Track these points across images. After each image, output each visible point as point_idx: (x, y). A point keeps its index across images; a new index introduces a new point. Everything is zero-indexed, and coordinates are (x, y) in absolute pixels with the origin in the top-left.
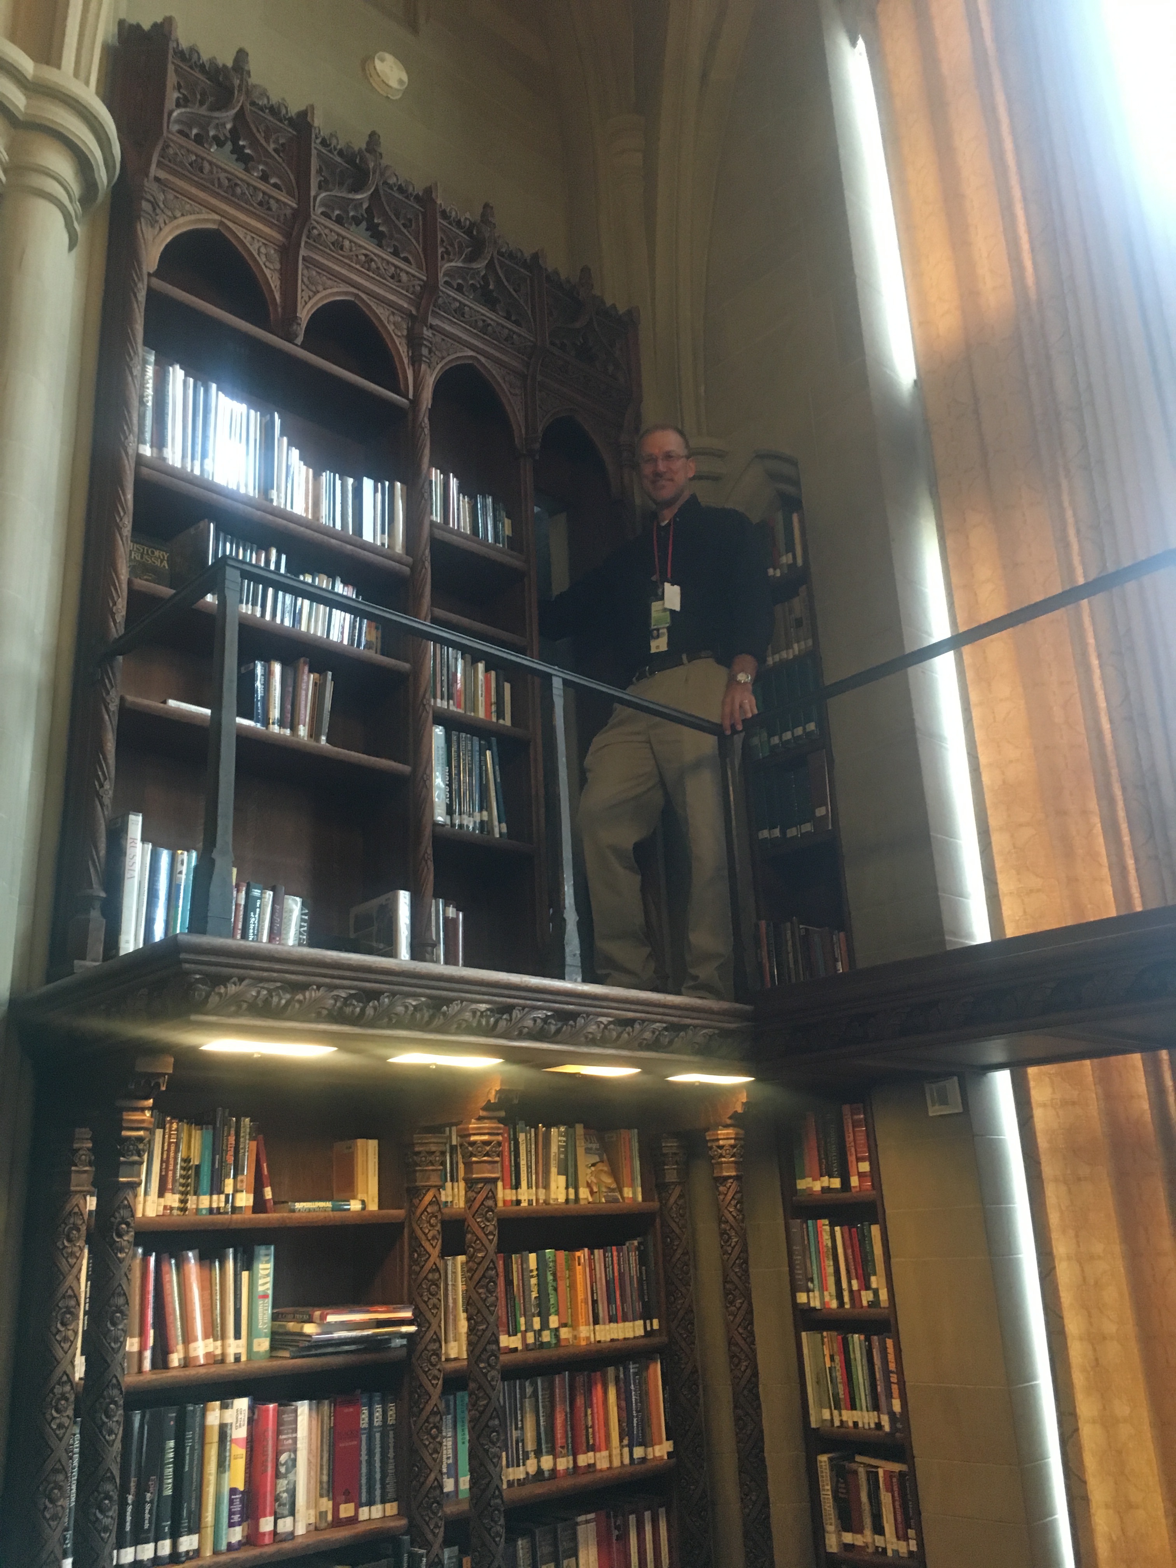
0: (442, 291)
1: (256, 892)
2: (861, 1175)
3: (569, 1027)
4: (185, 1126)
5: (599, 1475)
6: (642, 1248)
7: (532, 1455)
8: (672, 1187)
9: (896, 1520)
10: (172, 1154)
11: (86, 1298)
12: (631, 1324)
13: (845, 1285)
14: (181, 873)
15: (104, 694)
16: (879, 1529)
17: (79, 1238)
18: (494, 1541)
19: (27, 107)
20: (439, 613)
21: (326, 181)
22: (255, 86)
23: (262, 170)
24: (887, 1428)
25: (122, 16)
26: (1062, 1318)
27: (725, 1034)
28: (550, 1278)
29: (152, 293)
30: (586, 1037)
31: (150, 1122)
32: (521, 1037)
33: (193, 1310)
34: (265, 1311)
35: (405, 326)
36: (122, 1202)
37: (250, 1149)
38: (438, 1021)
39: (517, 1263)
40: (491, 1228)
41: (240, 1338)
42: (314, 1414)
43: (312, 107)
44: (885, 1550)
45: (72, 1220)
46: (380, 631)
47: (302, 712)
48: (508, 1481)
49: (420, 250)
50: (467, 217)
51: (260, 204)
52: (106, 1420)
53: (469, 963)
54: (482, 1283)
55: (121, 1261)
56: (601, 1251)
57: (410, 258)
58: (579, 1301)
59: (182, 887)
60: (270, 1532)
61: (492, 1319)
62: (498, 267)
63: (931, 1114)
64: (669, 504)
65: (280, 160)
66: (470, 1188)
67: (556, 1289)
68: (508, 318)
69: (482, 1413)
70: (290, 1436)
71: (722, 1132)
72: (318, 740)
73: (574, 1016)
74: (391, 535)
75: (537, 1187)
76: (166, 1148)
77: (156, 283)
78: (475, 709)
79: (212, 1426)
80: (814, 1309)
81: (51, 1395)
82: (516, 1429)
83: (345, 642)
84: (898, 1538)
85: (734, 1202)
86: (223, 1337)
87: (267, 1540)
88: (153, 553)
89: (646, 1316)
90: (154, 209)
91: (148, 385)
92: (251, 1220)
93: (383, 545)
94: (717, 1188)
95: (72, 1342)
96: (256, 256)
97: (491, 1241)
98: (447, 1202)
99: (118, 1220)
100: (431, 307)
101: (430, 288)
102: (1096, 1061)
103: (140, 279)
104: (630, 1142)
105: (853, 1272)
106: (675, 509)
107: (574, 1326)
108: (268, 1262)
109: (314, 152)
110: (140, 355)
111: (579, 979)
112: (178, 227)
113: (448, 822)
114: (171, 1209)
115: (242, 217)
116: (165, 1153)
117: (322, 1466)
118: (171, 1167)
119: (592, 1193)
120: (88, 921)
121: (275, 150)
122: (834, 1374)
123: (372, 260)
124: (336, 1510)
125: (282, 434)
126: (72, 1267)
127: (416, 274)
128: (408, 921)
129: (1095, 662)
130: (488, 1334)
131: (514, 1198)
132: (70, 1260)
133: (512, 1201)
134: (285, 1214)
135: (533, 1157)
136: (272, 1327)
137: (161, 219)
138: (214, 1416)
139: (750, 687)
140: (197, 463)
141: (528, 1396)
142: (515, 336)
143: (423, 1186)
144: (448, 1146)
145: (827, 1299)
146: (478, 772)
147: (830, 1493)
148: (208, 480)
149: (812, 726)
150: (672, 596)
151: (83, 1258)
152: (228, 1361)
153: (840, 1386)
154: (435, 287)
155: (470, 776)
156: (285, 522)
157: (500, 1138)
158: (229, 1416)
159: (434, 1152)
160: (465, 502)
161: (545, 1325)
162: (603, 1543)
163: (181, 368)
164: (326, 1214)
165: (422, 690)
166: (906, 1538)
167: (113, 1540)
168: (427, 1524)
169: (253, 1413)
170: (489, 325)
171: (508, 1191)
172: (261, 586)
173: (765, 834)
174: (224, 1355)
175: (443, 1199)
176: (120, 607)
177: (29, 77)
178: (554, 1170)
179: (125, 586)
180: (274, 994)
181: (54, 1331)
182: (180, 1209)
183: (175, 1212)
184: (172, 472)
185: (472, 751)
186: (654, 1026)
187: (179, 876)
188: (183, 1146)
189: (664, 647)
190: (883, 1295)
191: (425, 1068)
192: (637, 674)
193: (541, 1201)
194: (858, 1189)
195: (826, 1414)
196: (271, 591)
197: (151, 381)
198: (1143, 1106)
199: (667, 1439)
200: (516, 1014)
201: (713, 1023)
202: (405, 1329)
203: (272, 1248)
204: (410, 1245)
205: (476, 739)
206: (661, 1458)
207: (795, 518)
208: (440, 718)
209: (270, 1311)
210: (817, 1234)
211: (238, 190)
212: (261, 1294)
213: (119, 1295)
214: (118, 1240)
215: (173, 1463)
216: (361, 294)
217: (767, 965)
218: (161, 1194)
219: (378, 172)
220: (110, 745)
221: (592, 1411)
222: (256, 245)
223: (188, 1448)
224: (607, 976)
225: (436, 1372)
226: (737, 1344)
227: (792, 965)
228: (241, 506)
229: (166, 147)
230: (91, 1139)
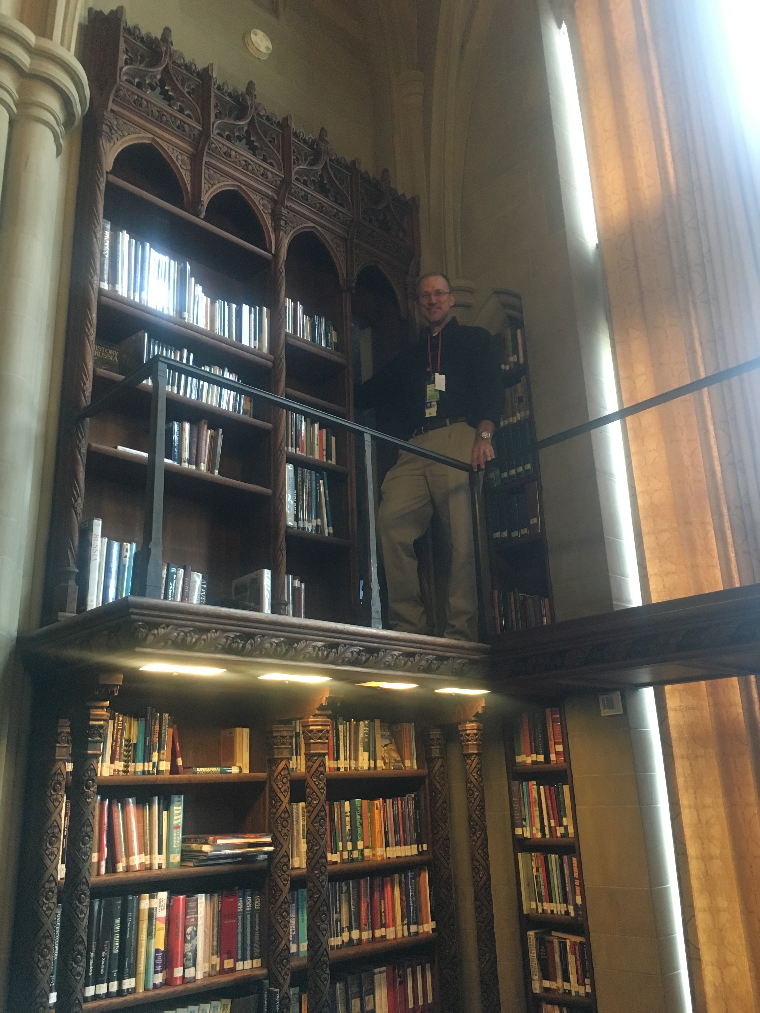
0: (295, 185)
1: (173, 570)
2: (557, 753)
3: (374, 658)
4: (128, 718)
5: (389, 943)
6: (417, 799)
7: (346, 929)
8: (436, 760)
9: (577, 973)
10: (119, 736)
11: (64, 828)
12: (409, 847)
13: (546, 823)
14: (126, 557)
15: (78, 442)
16: (566, 979)
17: (61, 789)
18: (324, 984)
19: (30, 65)
20: (290, 391)
21: (220, 113)
22: (175, 51)
23: (180, 106)
24: (572, 914)
25: (91, 5)
26: (685, 845)
27: (473, 662)
28: (358, 817)
29: (108, 183)
30: (385, 664)
31: (108, 716)
32: (343, 663)
33: (133, 836)
34: (177, 836)
35: (270, 207)
36: (90, 766)
37: (168, 733)
38: (292, 653)
39: (337, 807)
40: (322, 785)
41: (162, 854)
42: (208, 903)
43: (212, 65)
44: (570, 991)
45: (56, 778)
46: (252, 403)
47: (203, 454)
48: (331, 946)
49: (280, 158)
50: (311, 136)
51: (178, 127)
52: (79, 905)
53: (308, 616)
54: (317, 820)
55: (88, 804)
56: (391, 800)
57: (274, 163)
58: (377, 832)
59: (127, 566)
60: (180, 977)
61: (322, 843)
62: (329, 168)
63: (603, 715)
64: (438, 323)
65: (191, 99)
66: (309, 759)
67: (362, 824)
68: (336, 201)
69: (316, 902)
70: (193, 916)
71: (469, 725)
72: (213, 472)
73: (377, 650)
74: (260, 341)
75: (350, 760)
76: (115, 733)
77: (112, 178)
78: (312, 453)
79: (144, 909)
80: (526, 838)
81: (43, 889)
82: (336, 913)
83: (231, 410)
84: (579, 984)
85: (476, 770)
86: (151, 853)
87: (179, 982)
88: (108, 351)
89: (419, 842)
90: (111, 131)
91: (106, 244)
92: (169, 778)
93: (255, 347)
94: (465, 761)
95: (56, 855)
96: (176, 161)
97: (322, 793)
98: (293, 768)
99: (87, 777)
100: (287, 195)
101: (286, 182)
102: (709, 682)
103: (102, 176)
104: (409, 731)
105: (552, 816)
106: (443, 326)
107: (373, 848)
108: (179, 806)
109: (213, 94)
110: (101, 224)
111: (380, 627)
112: (126, 142)
113: (296, 526)
114: (119, 771)
115: (166, 135)
116: (115, 735)
117: (213, 935)
118: (119, 745)
119: (385, 763)
120: (67, 587)
121: (188, 93)
122: (539, 880)
123: (249, 164)
124: (222, 964)
125: (191, 276)
126: (56, 807)
127: (278, 173)
128: (270, 589)
129: (711, 427)
130: (320, 852)
131: (336, 766)
132: (55, 803)
133: (334, 768)
134: (191, 775)
135: (348, 740)
136: (182, 847)
137: (115, 137)
138: (145, 903)
139: (490, 441)
140: (137, 294)
141: (344, 892)
142: (340, 214)
143: (279, 758)
144: (294, 732)
145: (535, 832)
146: (314, 494)
147: (535, 955)
148: (143, 306)
149: (528, 466)
150: (440, 381)
151: (63, 802)
152: (154, 868)
153: (543, 887)
154: (290, 182)
155: (310, 496)
156: (193, 332)
157: (328, 728)
158: (155, 903)
159: (285, 737)
160: (307, 320)
161: (355, 847)
162: (391, 987)
163: (127, 233)
164: (217, 775)
165: (280, 441)
166: (584, 985)
167: (83, 981)
168: (280, 973)
169: (170, 902)
170: (324, 206)
171: (332, 762)
172: (177, 373)
173: (497, 535)
174: (151, 864)
175: (291, 767)
176: (88, 386)
177: (32, 45)
178: (361, 749)
179: (91, 373)
180: (188, 635)
181: (45, 848)
182: (124, 771)
183: (121, 773)
184: (120, 300)
185: (311, 480)
186: (427, 657)
187: (125, 559)
188: (126, 732)
189: (434, 414)
190: (571, 830)
191: (282, 683)
192: (416, 431)
193: (353, 768)
194: (555, 762)
195: (533, 905)
196: (183, 377)
197: (108, 241)
198: (739, 710)
199: (432, 920)
200: (341, 649)
201: (465, 656)
202: (266, 849)
203: (182, 796)
204: (270, 796)
205: (313, 473)
206: (428, 932)
207: (519, 331)
208: (291, 459)
209: (181, 837)
210: (528, 789)
211: (164, 119)
212: (175, 826)
213: (88, 825)
214: (87, 790)
215: (120, 933)
216: (242, 186)
217: (498, 619)
218: (112, 762)
219: (253, 107)
220: (82, 475)
221: (384, 902)
222: (176, 154)
223: (129, 924)
224: (397, 625)
225: (286, 876)
226: (477, 860)
227: (514, 619)
228: (165, 322)
229: (118, 90)
230: (69, 726)
